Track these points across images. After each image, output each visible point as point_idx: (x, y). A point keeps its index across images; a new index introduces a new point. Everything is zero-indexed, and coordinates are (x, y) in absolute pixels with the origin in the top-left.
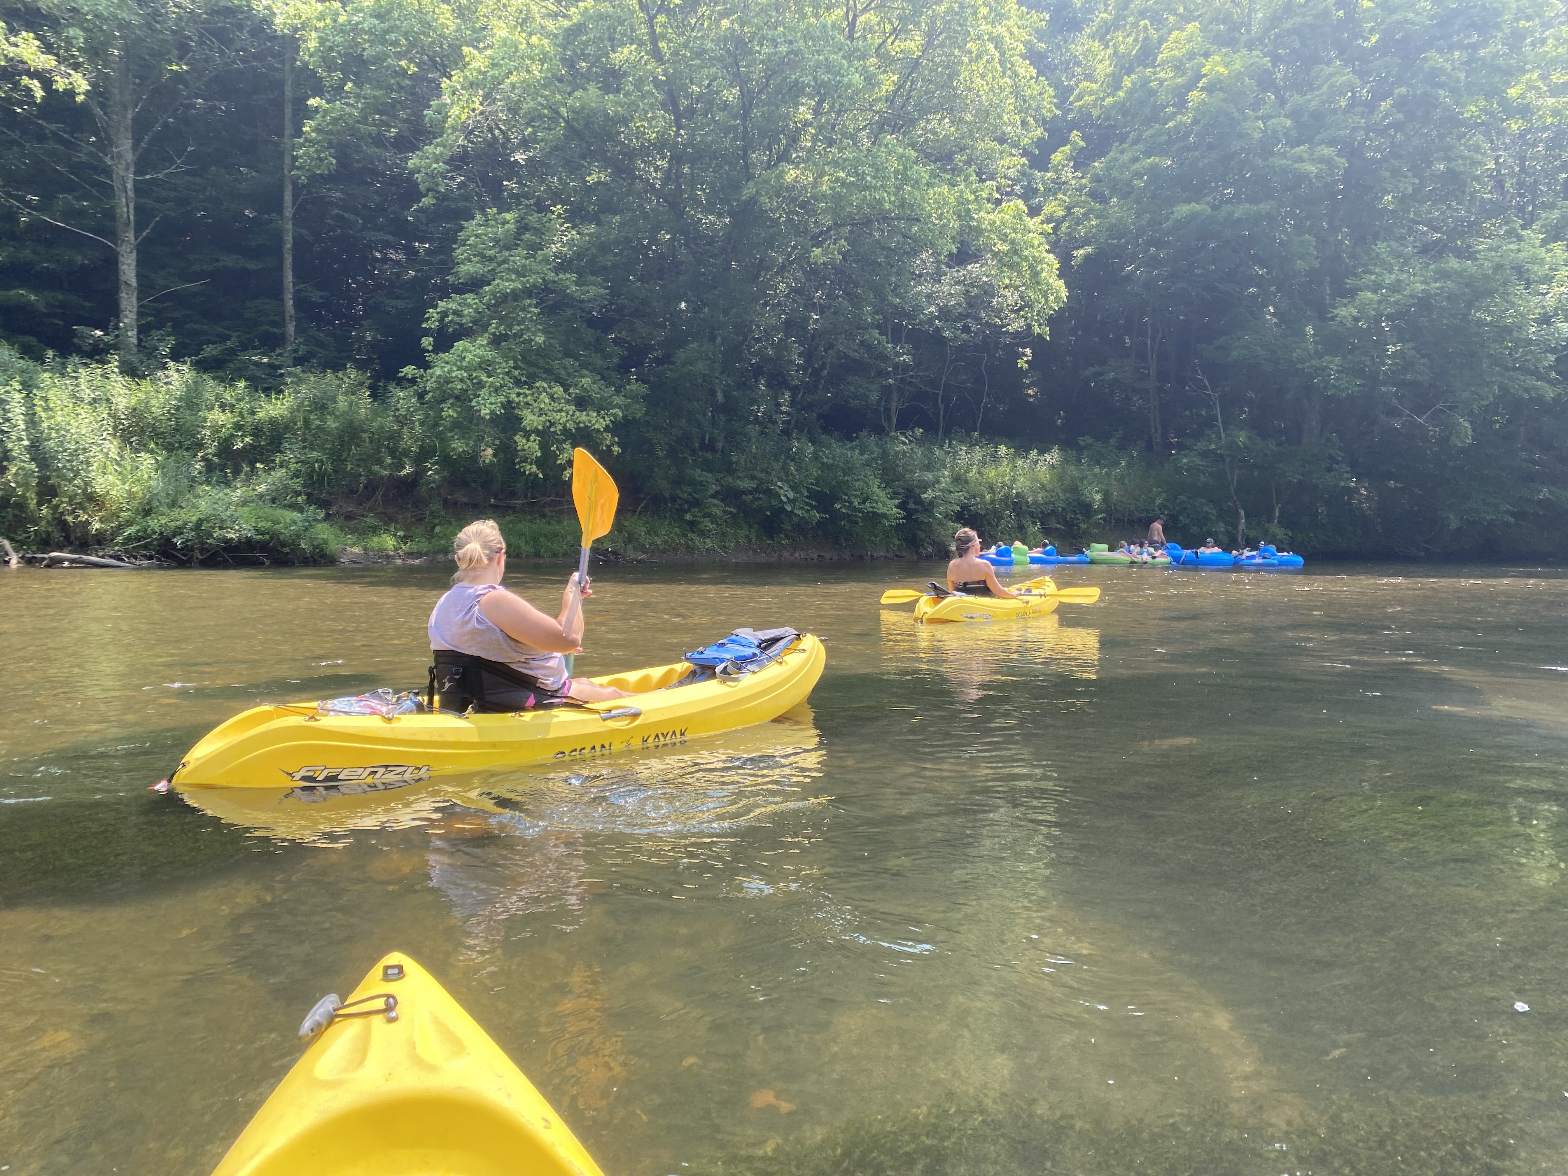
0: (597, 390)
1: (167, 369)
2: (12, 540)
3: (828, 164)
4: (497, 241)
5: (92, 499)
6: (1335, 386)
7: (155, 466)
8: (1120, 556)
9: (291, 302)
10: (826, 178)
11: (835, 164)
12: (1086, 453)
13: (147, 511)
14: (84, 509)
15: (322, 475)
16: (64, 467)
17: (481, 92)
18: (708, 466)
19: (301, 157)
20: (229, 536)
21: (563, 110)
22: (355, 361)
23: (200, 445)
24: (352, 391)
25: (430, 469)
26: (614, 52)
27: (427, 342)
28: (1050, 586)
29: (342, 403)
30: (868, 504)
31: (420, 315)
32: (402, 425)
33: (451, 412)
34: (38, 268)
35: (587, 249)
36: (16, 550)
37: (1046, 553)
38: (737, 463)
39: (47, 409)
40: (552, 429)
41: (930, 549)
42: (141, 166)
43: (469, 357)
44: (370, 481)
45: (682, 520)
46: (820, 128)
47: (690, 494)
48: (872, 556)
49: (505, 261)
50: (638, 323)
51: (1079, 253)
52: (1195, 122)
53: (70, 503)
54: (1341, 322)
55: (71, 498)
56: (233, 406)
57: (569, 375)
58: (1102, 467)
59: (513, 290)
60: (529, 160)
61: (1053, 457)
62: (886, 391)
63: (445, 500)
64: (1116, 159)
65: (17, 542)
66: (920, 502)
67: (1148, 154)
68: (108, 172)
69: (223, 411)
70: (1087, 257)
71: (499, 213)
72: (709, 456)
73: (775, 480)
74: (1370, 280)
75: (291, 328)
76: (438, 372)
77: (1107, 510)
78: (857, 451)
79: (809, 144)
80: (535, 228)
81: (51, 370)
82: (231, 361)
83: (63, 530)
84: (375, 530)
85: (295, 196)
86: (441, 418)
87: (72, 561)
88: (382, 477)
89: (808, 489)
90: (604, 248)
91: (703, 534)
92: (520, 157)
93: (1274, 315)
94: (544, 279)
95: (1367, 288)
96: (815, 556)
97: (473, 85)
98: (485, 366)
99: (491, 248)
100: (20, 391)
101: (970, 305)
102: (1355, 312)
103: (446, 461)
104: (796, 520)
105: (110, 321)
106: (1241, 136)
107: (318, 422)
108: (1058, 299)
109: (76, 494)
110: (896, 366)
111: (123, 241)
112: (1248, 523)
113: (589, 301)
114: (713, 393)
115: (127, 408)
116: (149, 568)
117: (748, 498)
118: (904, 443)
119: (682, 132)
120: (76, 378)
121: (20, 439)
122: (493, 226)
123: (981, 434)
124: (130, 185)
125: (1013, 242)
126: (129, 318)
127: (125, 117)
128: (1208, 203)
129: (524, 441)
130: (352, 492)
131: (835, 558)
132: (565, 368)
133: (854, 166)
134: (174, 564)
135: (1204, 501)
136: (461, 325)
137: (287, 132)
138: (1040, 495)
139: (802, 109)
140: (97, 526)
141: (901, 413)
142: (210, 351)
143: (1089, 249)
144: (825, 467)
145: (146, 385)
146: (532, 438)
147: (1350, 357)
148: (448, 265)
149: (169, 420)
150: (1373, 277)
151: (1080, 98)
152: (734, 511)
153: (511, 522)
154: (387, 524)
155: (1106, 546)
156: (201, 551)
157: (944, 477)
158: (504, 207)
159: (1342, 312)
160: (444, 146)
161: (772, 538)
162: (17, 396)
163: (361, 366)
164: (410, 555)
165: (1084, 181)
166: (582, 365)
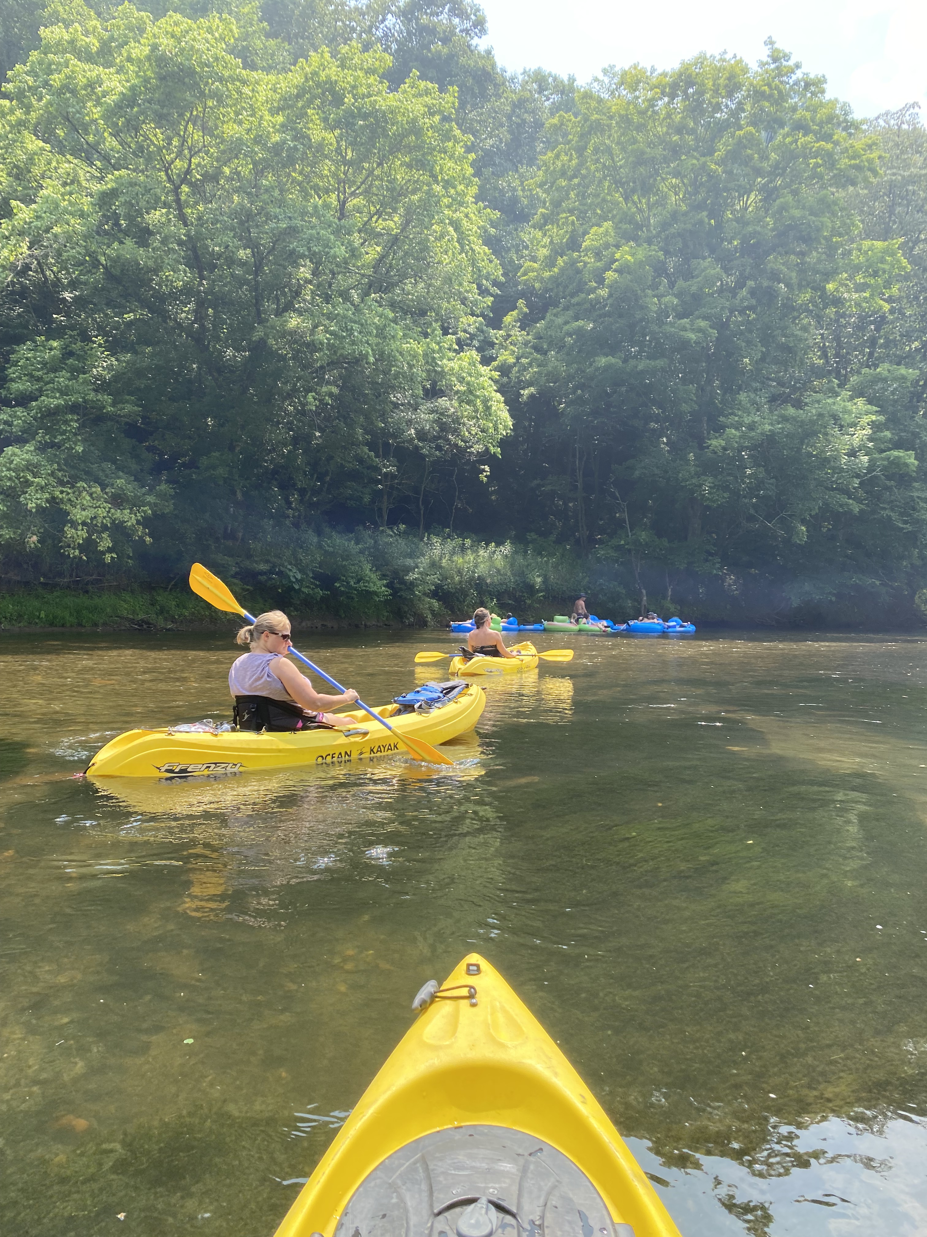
0: (131, 489)
4: (44, 364)
10: (322, 328)
12: (531, 546)
17: (28, 239)
18: (229, 552)
21: (102, 259)
26: (148, 213)
28: (532, 649)
30: (361, 584)
35: (124, 374)
37: (510, 623)
38: (254, 549)
41: (412, 620)
43: (17, 460)
46: (318, 286)
48: (365, 625)
49: (52, 381)
50: (167, 435)
51: (526, 392)
52: (610, 296)
54: (714, 450)
57: (107, 476)
58: (542, 556)
59: (58, 406)
60: (75, 299)
61: (507, 549)
62: (377, 494)
64: (552, 321)
66: (403, 582)
67: (576, 319)
71: (47, 340)
72: (230, 543)
73: (286, 564)
74: (734, 420)
77: (546, 590)
78: (353, 542)
79: (309, 298)
80: (78, 355)
89: (313, 571)
90: (140, 373)
92: (67, 296)
93: (666, 444)
94: (84, 398)
95: (731, 426)
96: (319, 625)
97: (20, 233)
98: (30, 467)
99: (38, 370)
101: (441, 430)
102: (723, 444)
104: (303, 596)
108: (506, 428)
110: (384, 475)
112: (649, 601)
113: (124, 416)
114: (232, 492)
117: (263, 578)
118: (391, 536)
119: (204, 282)
122: (41, 351)
123: (452, 530)
125: (468, 384)
128: (620, 358)
129: (73, 530)
131: (336, 627)
132: (103, 471)
136: (11, 433)
138: (496, 578)
139: (302, 269)
141: (390, 512)
143: (532, 390)
144: (327, 554)
146: (79, 528)
147: (719, 477)
150: (736, 419)
152: (251, 588)
153: (58, 597)
157: (422, 563)
158: (52, 336)
159: (714, 442)
165: (528, 338)
166: (118, 469)
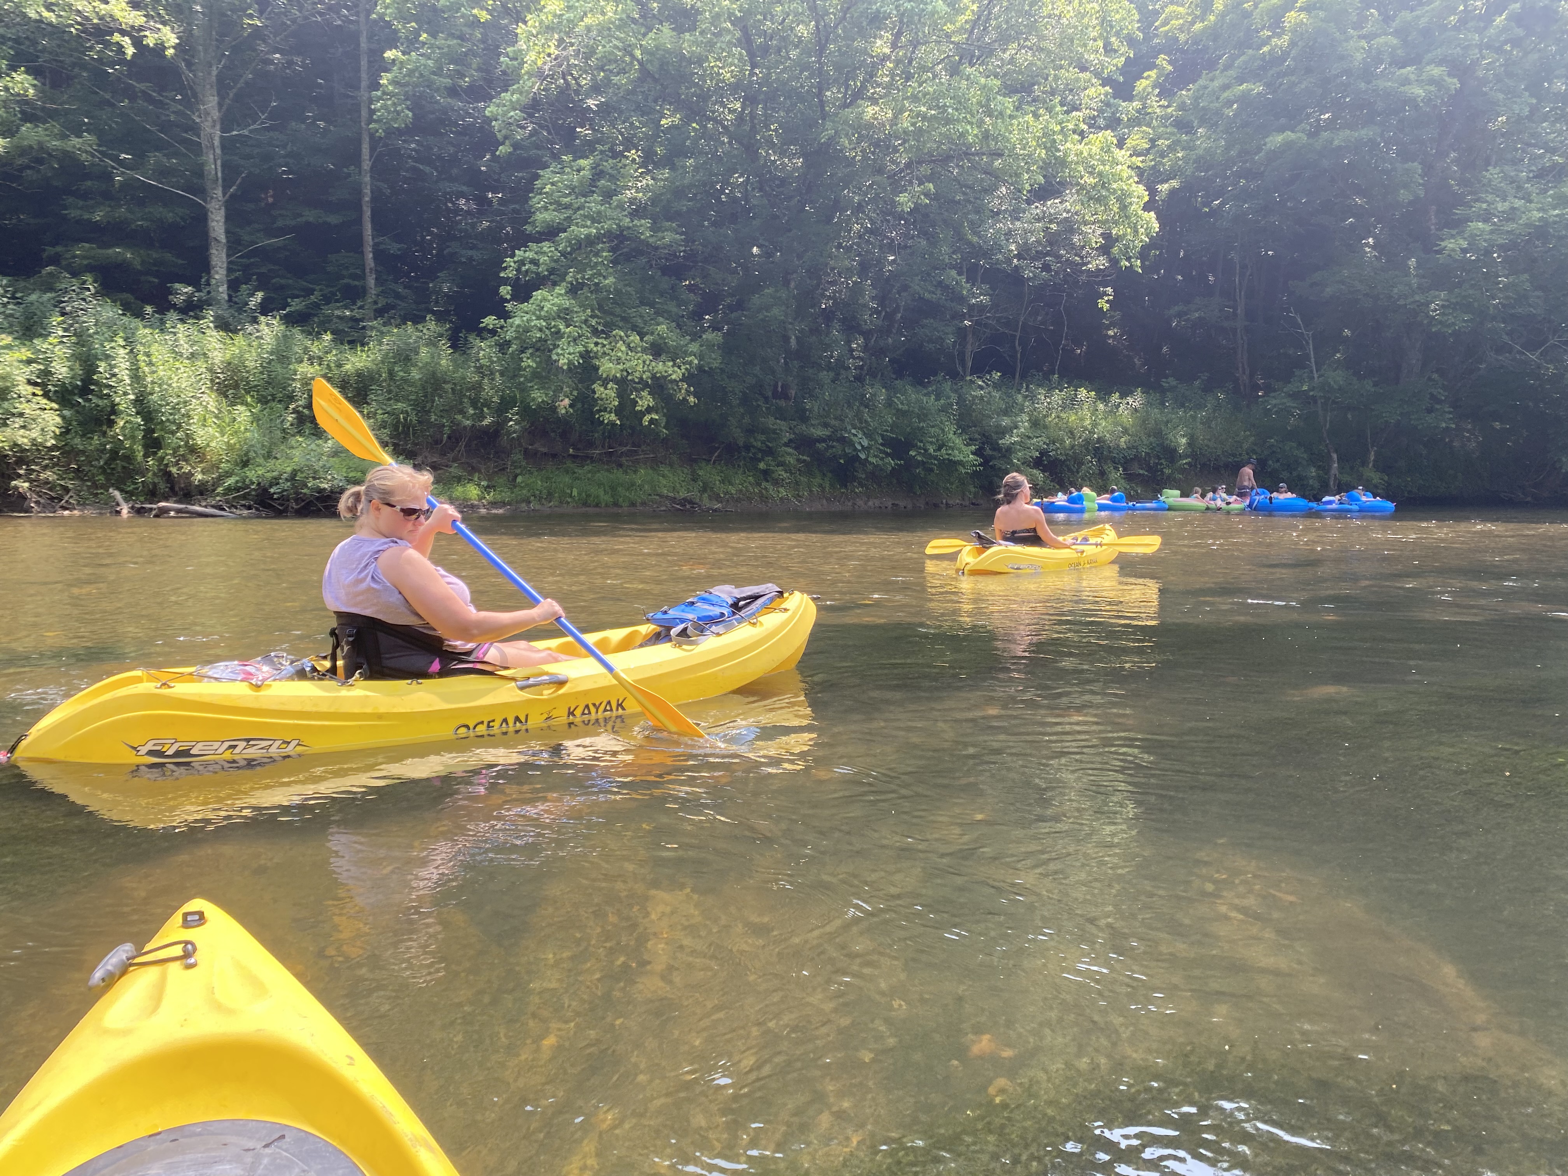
0: (672, 338)
1: (257, 323)
2: (122, 491)
3: (907, 98)
4: (572, 188)
5: (194, 451)
6: (1441, 322)
7: (250, 419)
8: (1194, 501)
9: (371, 255)
10: (907, 114)
11: (915, 98)
12: (1169, 395)
13: (245, 463)
14: (186, 461)
15: (407, 426)
16: (168, 420)
17: (556, 36)
18: (781, 415)
19: (379, 110)
20: (323, 486)
21: (638, 53)
22: (434, 313)
23: (291, 398)
24: (432, 343)
25: (511, 420)
27: (505, 291)
28: (1110, 535)
29: (424, 353)
30: (943, 451)
31: (498, 265)
32: (483, 376)
33: (530, 362)
34: (133, 226)
35: (661, 194)
36: (126, 500)
37: (1114, 500)
38: (810, 411)
39: (150, 364)
40: (630, 378)
42: (226, 124)
43: (547, 306)
44: (453, 431)
45: (756, 469)
46: (898, 62)
47: (763, 442)
48: (947, 504)
49: (581, 208)
50: (712, 270)
51: (1165, 187)
52: (1293, 44)
53: (174, 455)
54: (1449, 255)
55: (176, 450)
56: (320, 358)
57: (645, 323)
58: (1187, 410)
59: (588, 236)
60: (601, 105)
61: (1136, 400)
62: (962, 332)
63: (526, 450)
64: (1206, 87)
65: (127, 492)
66: (996, 448)
67: (1241, 80)
68: (195, 129)
69: (312, 364)
70: (1173, 192)
71: (574, 161)
72: (782, 403)
73: (849, 427)
74: (1480, 208)
75: (371, 281)
76: (517, 321)
77: (1193, 455)
78: (933, 397)
79: (887, 79)
80: (610, 175)
81: (151, 327)
82: (315, 315)
83: (168, 481)
84: (459, 480)
85: (372, 149)
86: (520, 369)
87: (178, 511)
88: (465, 427)
89: (882, 436)
90: (679, 193)
91: (777, 483)
92: (592, 103)
93: (1373, 247)
94: (618, 225)
95: (1476, 218)
96: (889, 504)
97: (549, 29)
98: (564, 315)
99: (566, 196)
100: (124, 347)
101: (1050, 243)
102: (1465, 244)
103: (526, 411)
104: (870, 467)
105: (201, 278)
106: (1342, 58)
107: (401, 374)
108: (1148, 233)
109: (180, 446)
110: (971, 307)
111: (212, 198)
112: (1341, 469)
113: (664, 248)
114: (786, 339)
115: (222, 362)
116: (249, 517)
117: (821, 446)
118: (981, 388)
119: (757, 71)
120: (175, 334)
121: (125, 394)
122: (568, 173)
123: (1061, 377)
124: (217, 142)
125: (1100, 175)
126: (219, 274)
127: (209, 74)
128: (1303, 131)
129: (602, 389)
130: (437, 442)
131: (910, 506)
132: (641, 317)
133: (934, 101)
134: (272, 514)
135: (1294, 445)
136: (537, 274)
137: (364, 84)
138: (1123, 440)
139: (879, 42)
140: (199, 477)
141: (976, 357)
142: (296, 305)
143: (1173, 184)
144: (901, 413)
145: (240, 340)
146: (609, 386)
147: (1457, 291)
148: (524, 216)
149: (262, 373)
150: (1484, 206)
151: (1165, 23)
152: (808, 459)
153: (590, 472)
154: (471, 473)
155: (1178, 492)
156: (297, 500)
157: (1022, 421)
158: (579, 154)
159: (1450, 244)
160: (521, 93)
161: (846, 486)
162: (122, 351)
163: (440, 318)
164: (494, 504)
165: (1169, 110)
166: (658, 313)
